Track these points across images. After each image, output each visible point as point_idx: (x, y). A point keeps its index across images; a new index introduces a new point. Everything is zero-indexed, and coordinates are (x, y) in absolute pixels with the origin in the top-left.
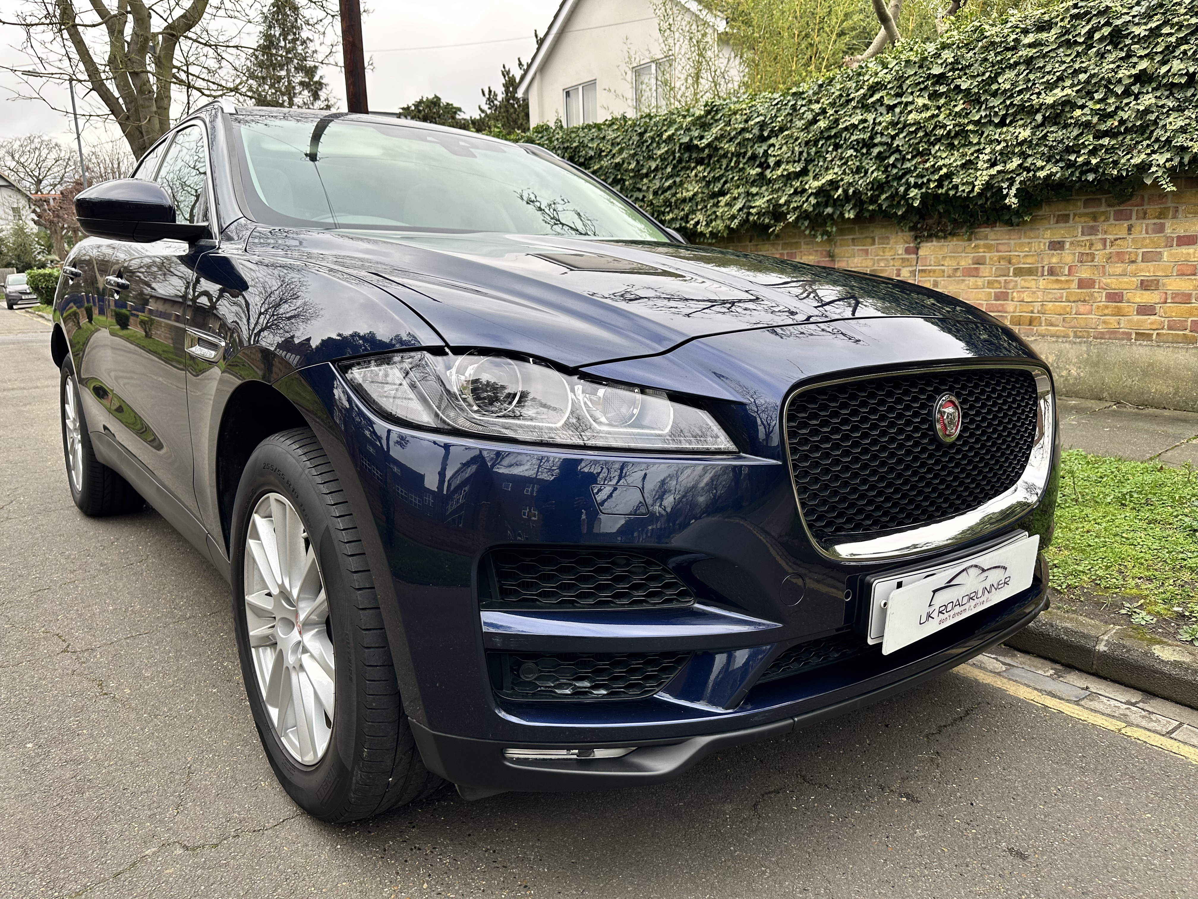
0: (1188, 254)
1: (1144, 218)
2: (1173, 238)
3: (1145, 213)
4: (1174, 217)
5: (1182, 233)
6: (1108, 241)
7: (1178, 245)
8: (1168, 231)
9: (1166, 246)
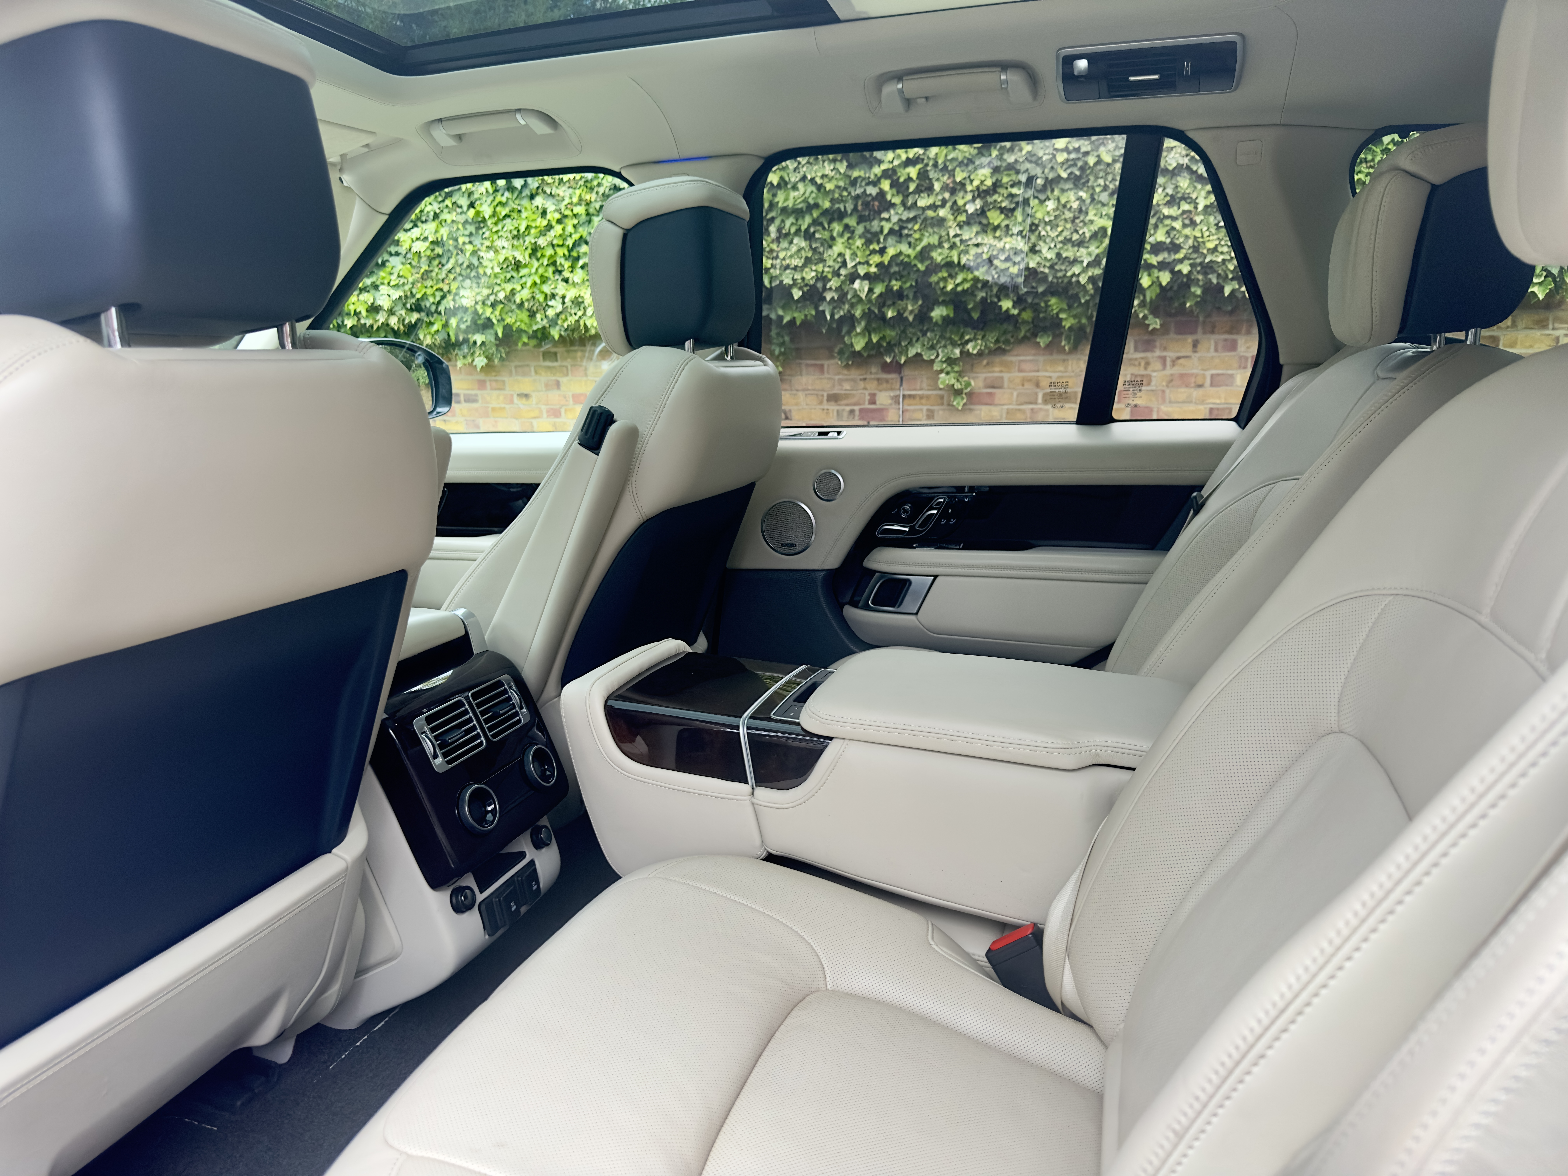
6: (1168, 360)
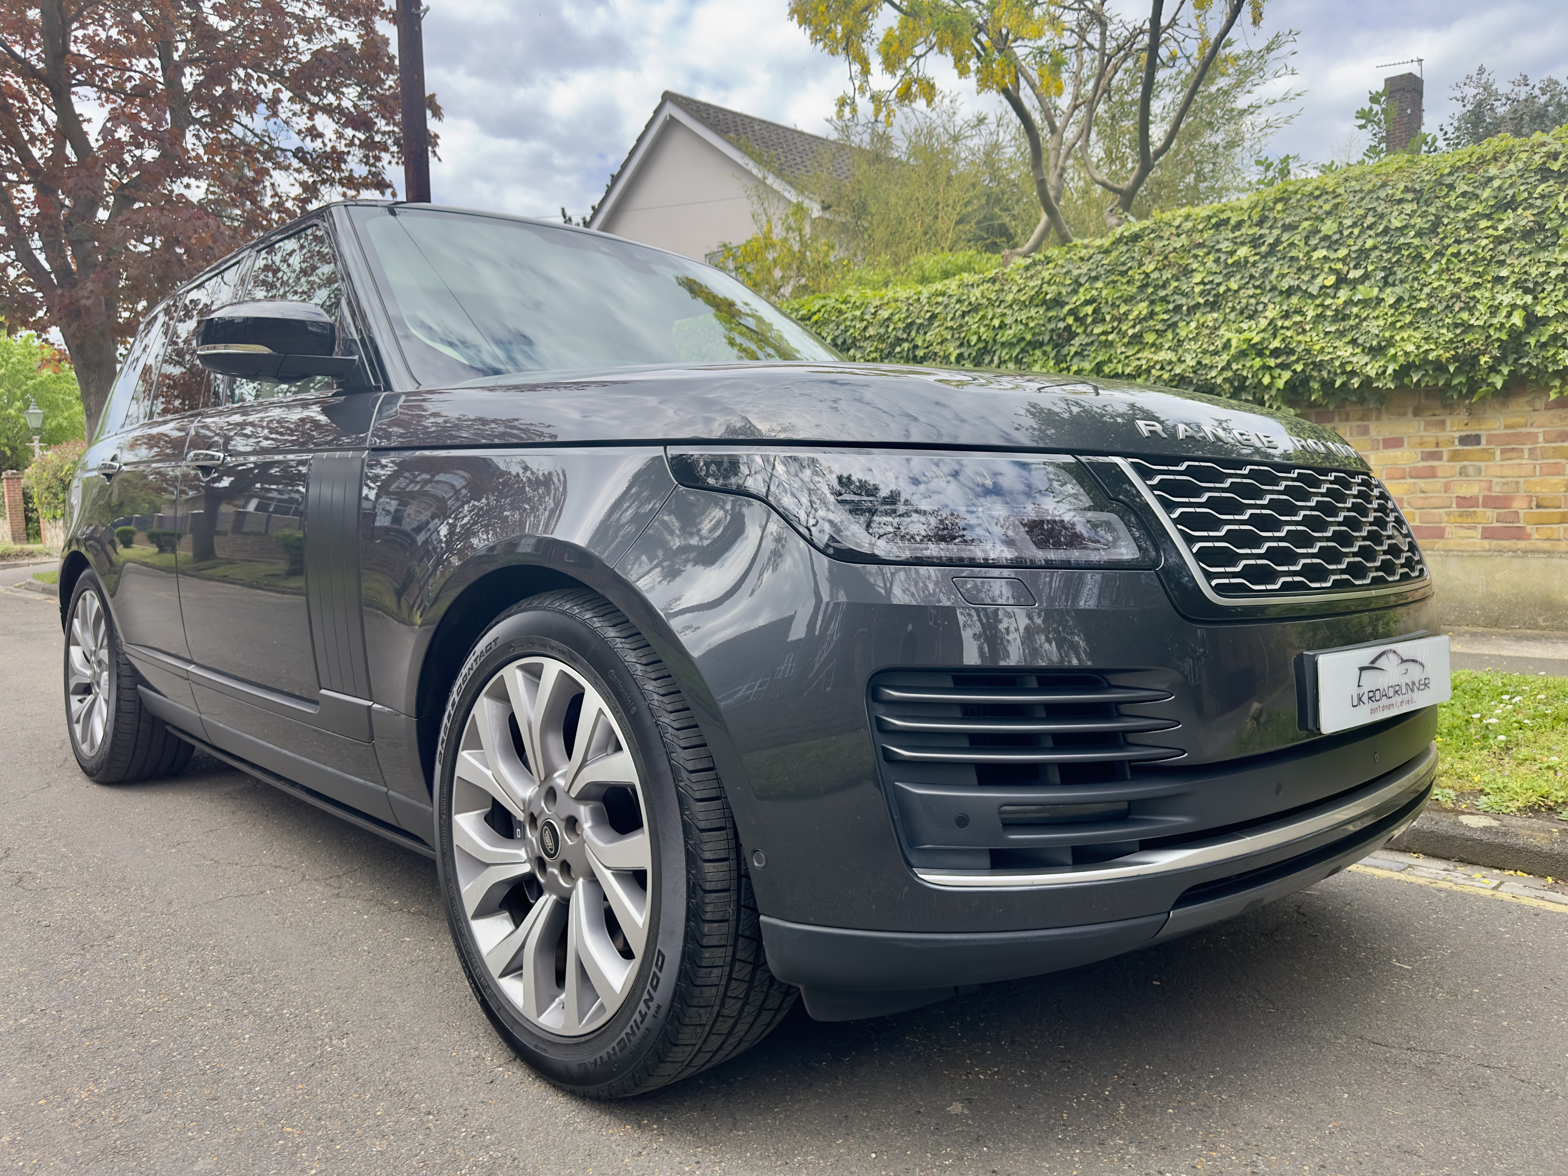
0: (1396, 457)
1: (1347, 420)
2: (1378, 442)
3: (1348, 415)
4: (1378, 419)
5: (1388, 436)
7: (1385, 448)
8: (1373, 432)
9: (1372, 449)
